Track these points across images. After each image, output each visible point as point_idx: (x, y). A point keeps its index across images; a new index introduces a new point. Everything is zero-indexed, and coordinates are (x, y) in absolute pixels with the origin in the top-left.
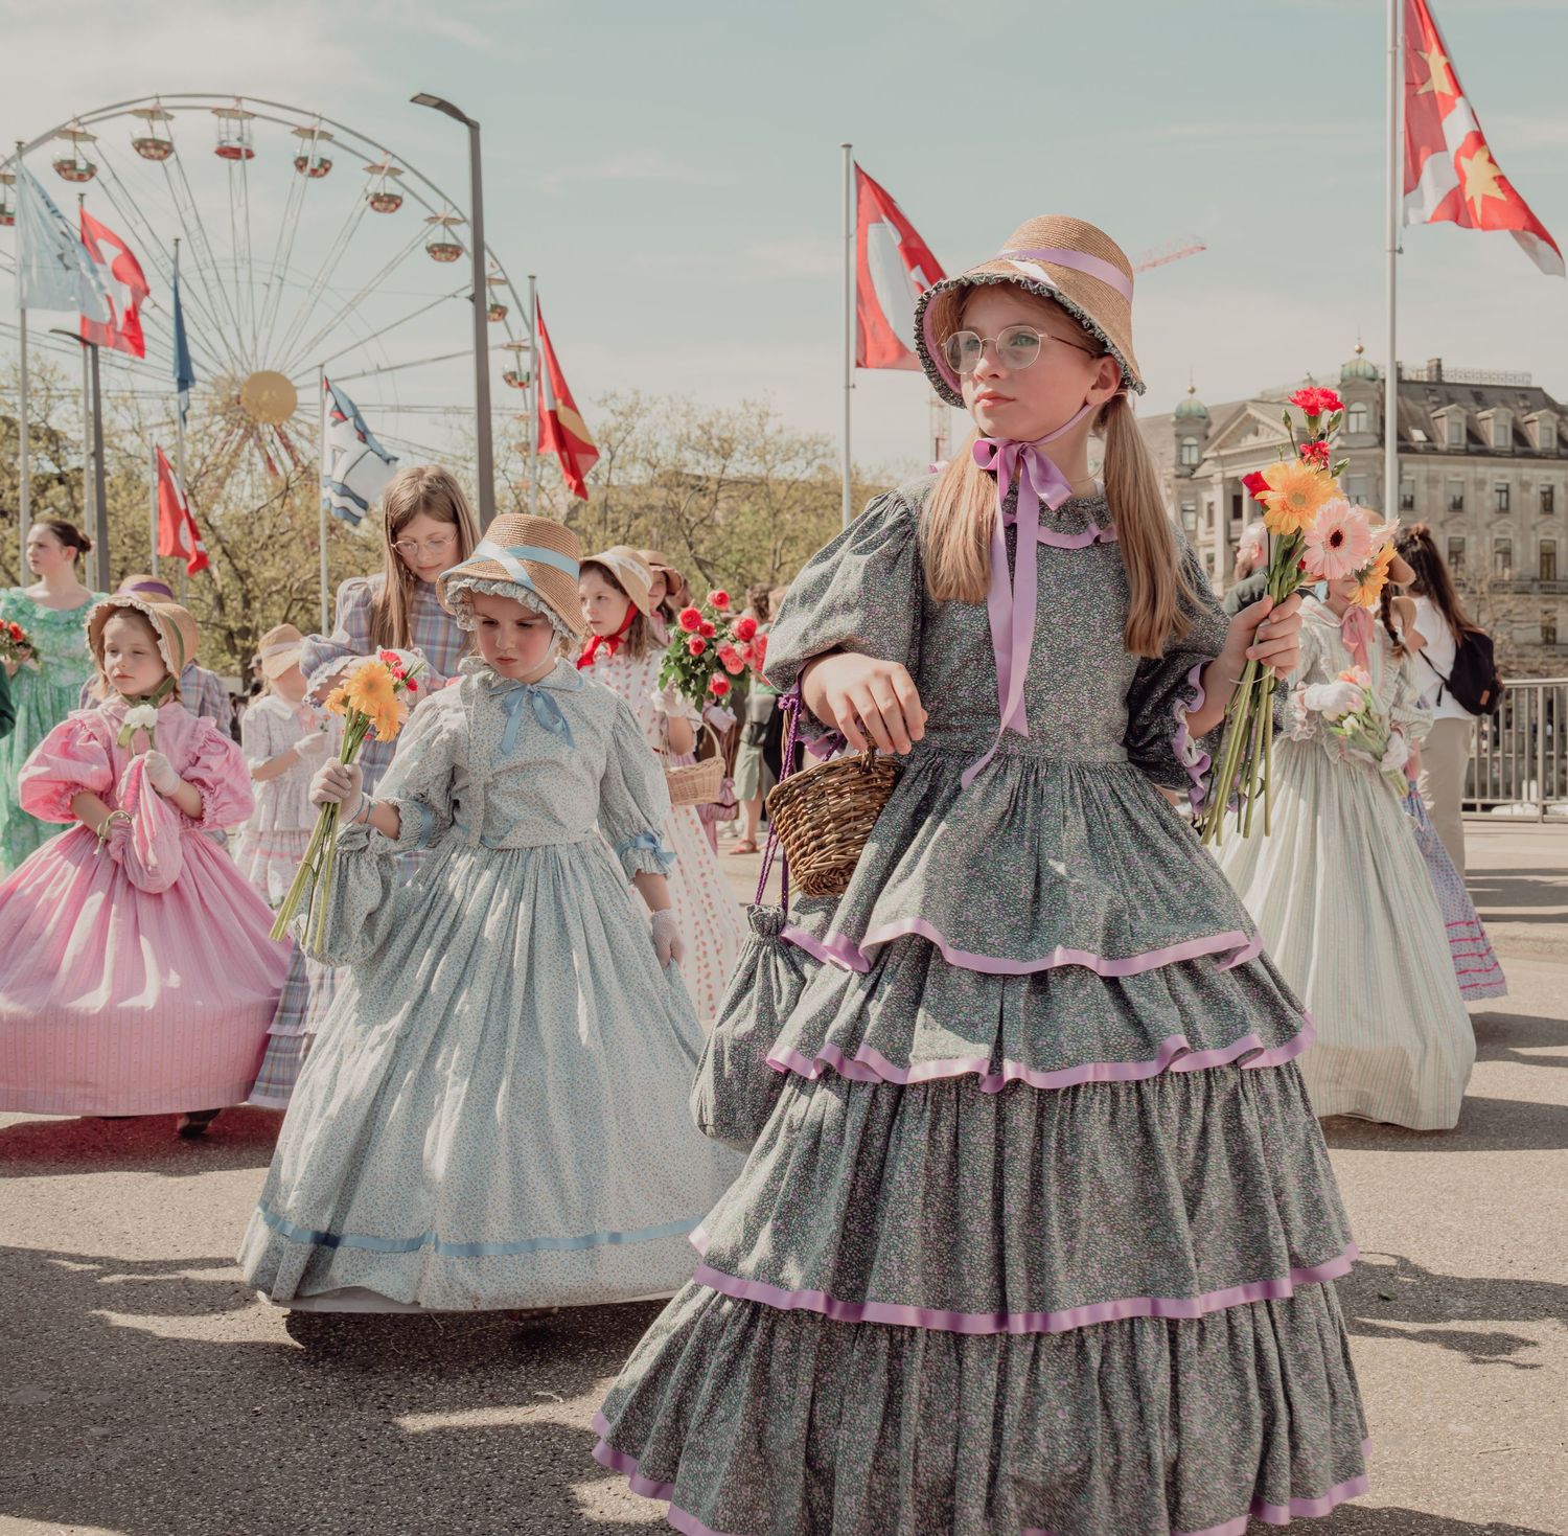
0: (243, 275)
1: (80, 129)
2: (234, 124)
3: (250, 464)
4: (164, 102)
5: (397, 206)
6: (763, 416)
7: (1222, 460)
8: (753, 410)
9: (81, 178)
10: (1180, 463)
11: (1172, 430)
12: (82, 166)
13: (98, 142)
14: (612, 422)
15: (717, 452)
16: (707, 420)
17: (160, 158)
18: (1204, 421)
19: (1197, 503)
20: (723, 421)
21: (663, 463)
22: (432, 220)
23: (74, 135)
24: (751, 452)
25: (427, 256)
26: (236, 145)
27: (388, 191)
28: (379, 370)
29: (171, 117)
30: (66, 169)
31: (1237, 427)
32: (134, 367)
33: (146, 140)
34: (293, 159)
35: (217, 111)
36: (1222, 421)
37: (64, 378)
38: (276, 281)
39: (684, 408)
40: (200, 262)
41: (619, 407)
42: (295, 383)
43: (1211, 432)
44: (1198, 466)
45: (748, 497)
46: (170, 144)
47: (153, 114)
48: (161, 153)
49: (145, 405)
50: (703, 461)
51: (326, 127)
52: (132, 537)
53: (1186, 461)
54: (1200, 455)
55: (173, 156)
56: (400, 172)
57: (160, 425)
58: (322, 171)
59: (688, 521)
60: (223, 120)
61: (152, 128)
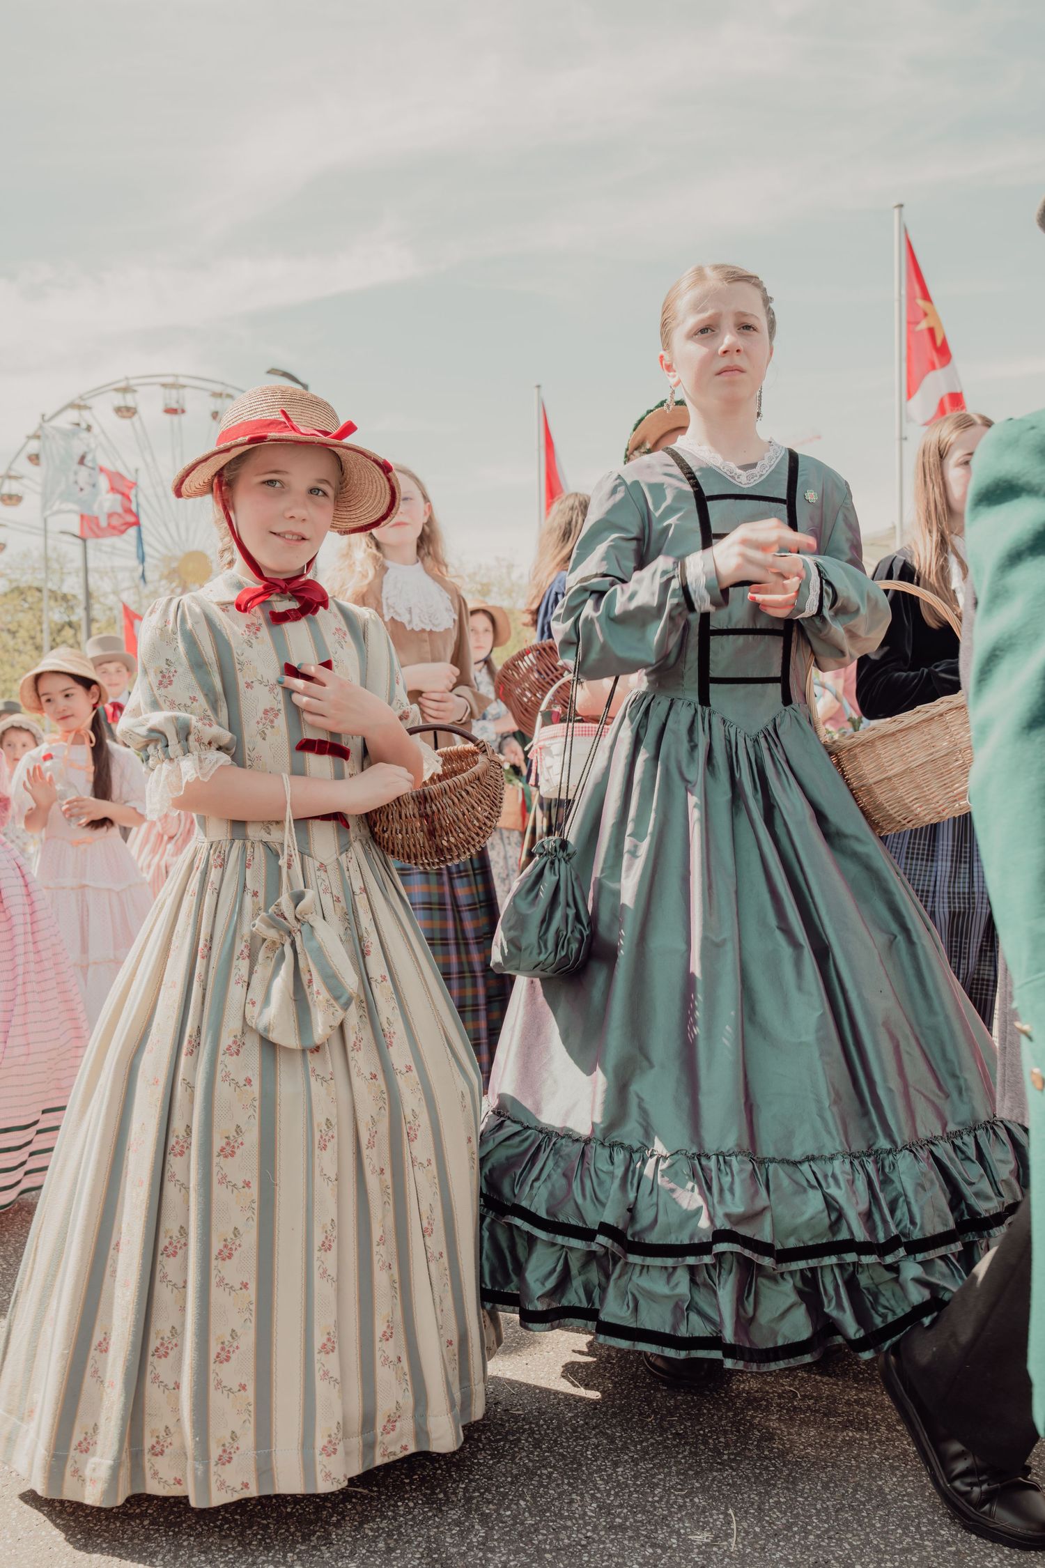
1: (82, 403)
2: (174, 392)
4: (132, 382)
12: (83, 426)
13: (94, 411)
17: (130, 417)
23: (79, 407)
26: (175, 406)
29: (135, 391)
33: (121, 407)
34: (209, 412)
35: (164, 385)
42: (212, 558)
46: (135, 408)
47: (126, 390)
48: (130, 414)
51: (230, 391)
55: (137, 416)
60: (167, 391)
61: (124, 398)
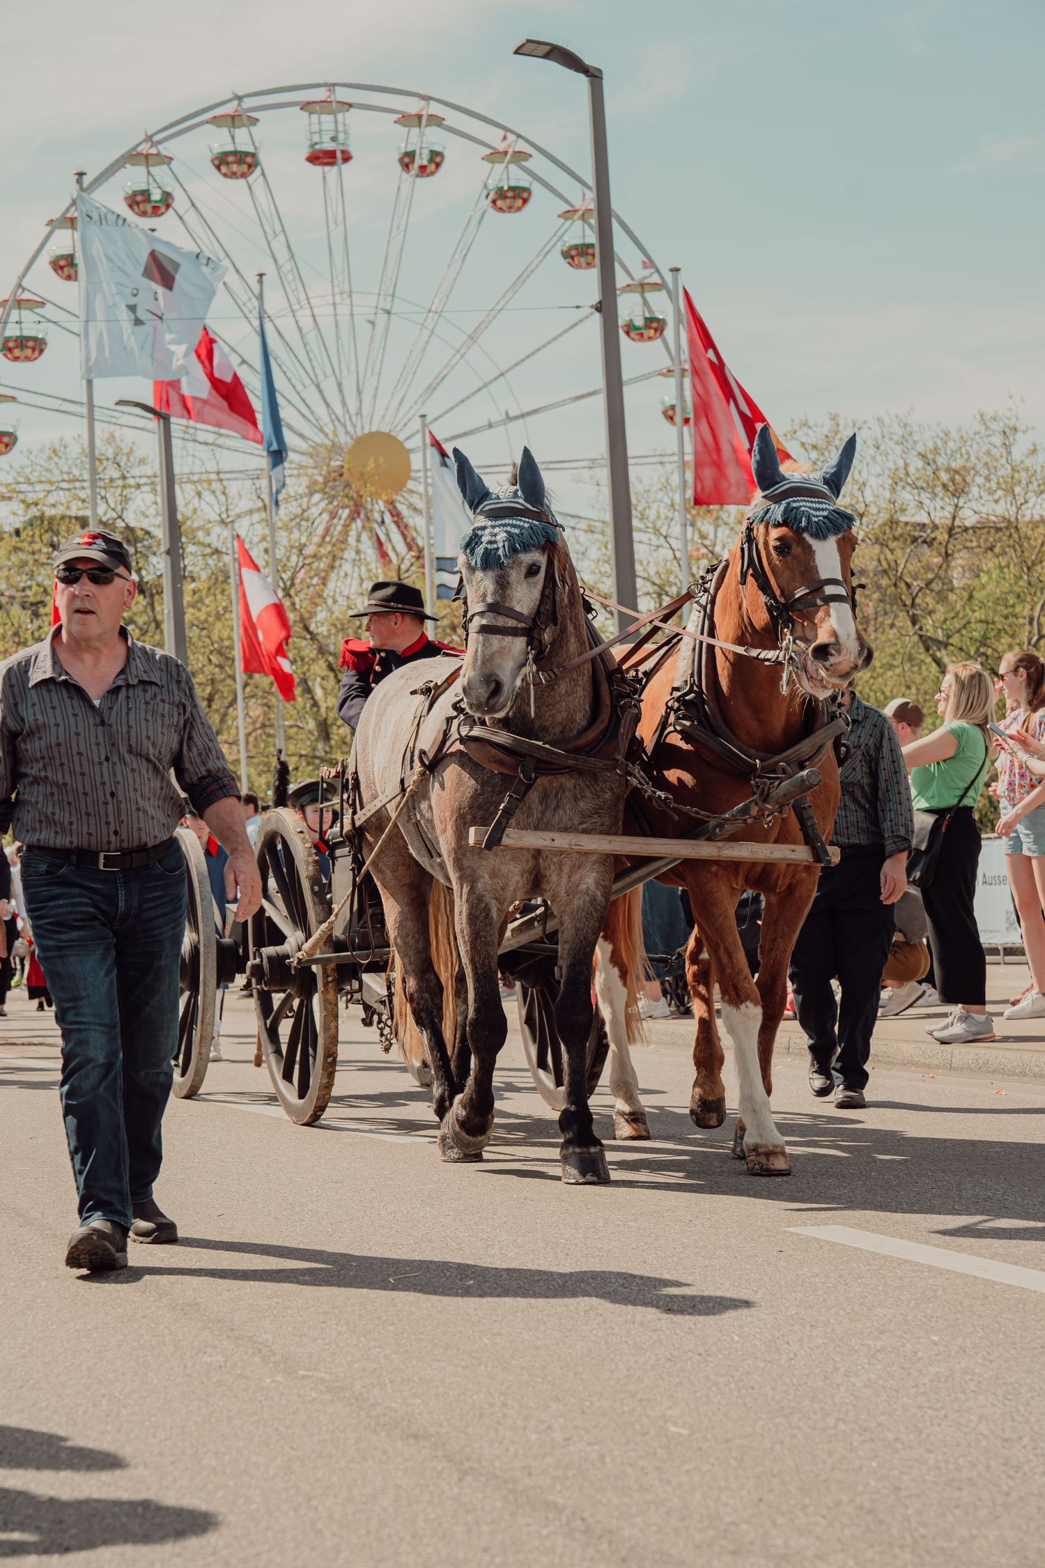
0: (343, 310)
1: (154, 151)
2: (327, 119)
3: (358, 552)
4: (248, 103)
5: (525, 201)
6: (1009, 432)
8: (994, 426)
9: (156, 212)
12: (156, 196)
13: (174, 164)
15: (944, 486)
16: (930, 445)
17: (244, 175)
20: (951, 445)
21: (873, 509)
22: (567, 215)
23: (147, 160)
24: (994, 486)
25: (563, 263)
26: (330, 146)
27: (513, 183)
28: (509, 418)
29: (254, 122)
30: (139, 201)
32: (221, 441)
33: (226, 154)
34: (396, 156)
35: (306, 106)
37: (142, 461)
38: (382, 317)
39: (900, 431)
40: (293, 301)
42: (409, 445)
45: (991, 548)
46: (253, 155)
47: (234, 120)
48: (245, 168)
49: (233, 488)
50: (927, 502)
51: (435, 108)
52: (220, 653)
55: (258, 171)
56: (527, 156)
57: (251, 512)
58: (432, 167)
59: (908, 586)
60: (315, 117)
61: (233, 138)
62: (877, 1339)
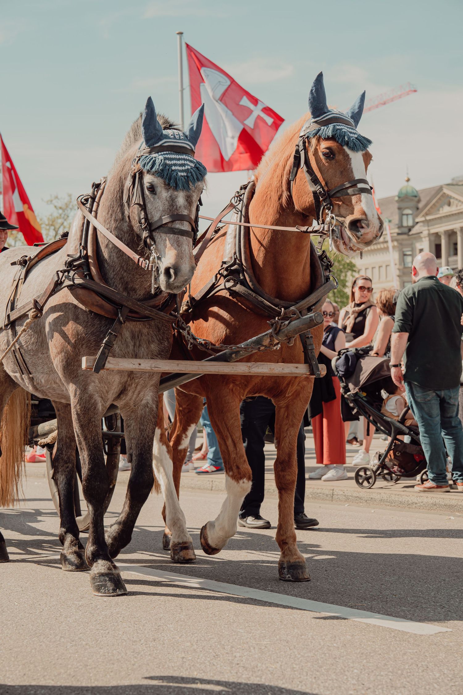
7: (427, 223)
10: (400, 226)
11: (396, 205)
14: (56, 214)
18: (416, 199)
19: (413, 250)
31: (437, 202)
36: (428, 198)
41: (59, 204)
43: (421, 205)
44: (413, 227)
53: (405, 224)
54: (414, 220)
62: (79, 601)
